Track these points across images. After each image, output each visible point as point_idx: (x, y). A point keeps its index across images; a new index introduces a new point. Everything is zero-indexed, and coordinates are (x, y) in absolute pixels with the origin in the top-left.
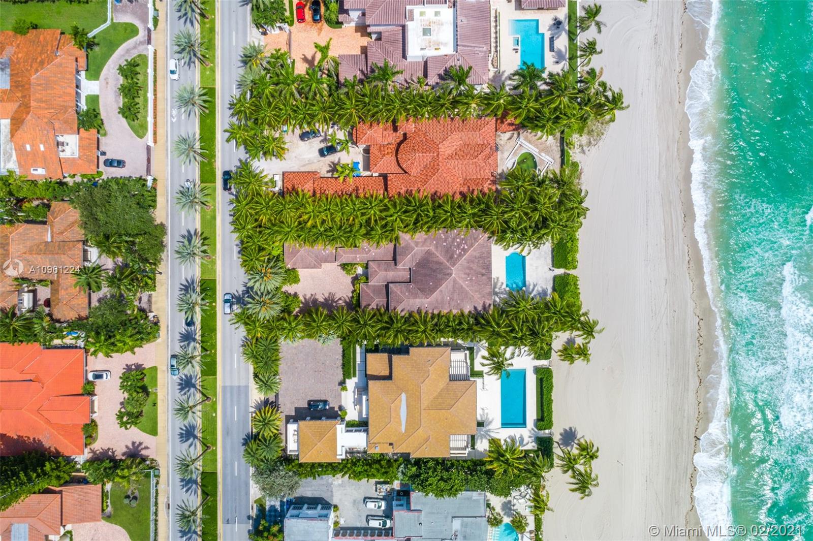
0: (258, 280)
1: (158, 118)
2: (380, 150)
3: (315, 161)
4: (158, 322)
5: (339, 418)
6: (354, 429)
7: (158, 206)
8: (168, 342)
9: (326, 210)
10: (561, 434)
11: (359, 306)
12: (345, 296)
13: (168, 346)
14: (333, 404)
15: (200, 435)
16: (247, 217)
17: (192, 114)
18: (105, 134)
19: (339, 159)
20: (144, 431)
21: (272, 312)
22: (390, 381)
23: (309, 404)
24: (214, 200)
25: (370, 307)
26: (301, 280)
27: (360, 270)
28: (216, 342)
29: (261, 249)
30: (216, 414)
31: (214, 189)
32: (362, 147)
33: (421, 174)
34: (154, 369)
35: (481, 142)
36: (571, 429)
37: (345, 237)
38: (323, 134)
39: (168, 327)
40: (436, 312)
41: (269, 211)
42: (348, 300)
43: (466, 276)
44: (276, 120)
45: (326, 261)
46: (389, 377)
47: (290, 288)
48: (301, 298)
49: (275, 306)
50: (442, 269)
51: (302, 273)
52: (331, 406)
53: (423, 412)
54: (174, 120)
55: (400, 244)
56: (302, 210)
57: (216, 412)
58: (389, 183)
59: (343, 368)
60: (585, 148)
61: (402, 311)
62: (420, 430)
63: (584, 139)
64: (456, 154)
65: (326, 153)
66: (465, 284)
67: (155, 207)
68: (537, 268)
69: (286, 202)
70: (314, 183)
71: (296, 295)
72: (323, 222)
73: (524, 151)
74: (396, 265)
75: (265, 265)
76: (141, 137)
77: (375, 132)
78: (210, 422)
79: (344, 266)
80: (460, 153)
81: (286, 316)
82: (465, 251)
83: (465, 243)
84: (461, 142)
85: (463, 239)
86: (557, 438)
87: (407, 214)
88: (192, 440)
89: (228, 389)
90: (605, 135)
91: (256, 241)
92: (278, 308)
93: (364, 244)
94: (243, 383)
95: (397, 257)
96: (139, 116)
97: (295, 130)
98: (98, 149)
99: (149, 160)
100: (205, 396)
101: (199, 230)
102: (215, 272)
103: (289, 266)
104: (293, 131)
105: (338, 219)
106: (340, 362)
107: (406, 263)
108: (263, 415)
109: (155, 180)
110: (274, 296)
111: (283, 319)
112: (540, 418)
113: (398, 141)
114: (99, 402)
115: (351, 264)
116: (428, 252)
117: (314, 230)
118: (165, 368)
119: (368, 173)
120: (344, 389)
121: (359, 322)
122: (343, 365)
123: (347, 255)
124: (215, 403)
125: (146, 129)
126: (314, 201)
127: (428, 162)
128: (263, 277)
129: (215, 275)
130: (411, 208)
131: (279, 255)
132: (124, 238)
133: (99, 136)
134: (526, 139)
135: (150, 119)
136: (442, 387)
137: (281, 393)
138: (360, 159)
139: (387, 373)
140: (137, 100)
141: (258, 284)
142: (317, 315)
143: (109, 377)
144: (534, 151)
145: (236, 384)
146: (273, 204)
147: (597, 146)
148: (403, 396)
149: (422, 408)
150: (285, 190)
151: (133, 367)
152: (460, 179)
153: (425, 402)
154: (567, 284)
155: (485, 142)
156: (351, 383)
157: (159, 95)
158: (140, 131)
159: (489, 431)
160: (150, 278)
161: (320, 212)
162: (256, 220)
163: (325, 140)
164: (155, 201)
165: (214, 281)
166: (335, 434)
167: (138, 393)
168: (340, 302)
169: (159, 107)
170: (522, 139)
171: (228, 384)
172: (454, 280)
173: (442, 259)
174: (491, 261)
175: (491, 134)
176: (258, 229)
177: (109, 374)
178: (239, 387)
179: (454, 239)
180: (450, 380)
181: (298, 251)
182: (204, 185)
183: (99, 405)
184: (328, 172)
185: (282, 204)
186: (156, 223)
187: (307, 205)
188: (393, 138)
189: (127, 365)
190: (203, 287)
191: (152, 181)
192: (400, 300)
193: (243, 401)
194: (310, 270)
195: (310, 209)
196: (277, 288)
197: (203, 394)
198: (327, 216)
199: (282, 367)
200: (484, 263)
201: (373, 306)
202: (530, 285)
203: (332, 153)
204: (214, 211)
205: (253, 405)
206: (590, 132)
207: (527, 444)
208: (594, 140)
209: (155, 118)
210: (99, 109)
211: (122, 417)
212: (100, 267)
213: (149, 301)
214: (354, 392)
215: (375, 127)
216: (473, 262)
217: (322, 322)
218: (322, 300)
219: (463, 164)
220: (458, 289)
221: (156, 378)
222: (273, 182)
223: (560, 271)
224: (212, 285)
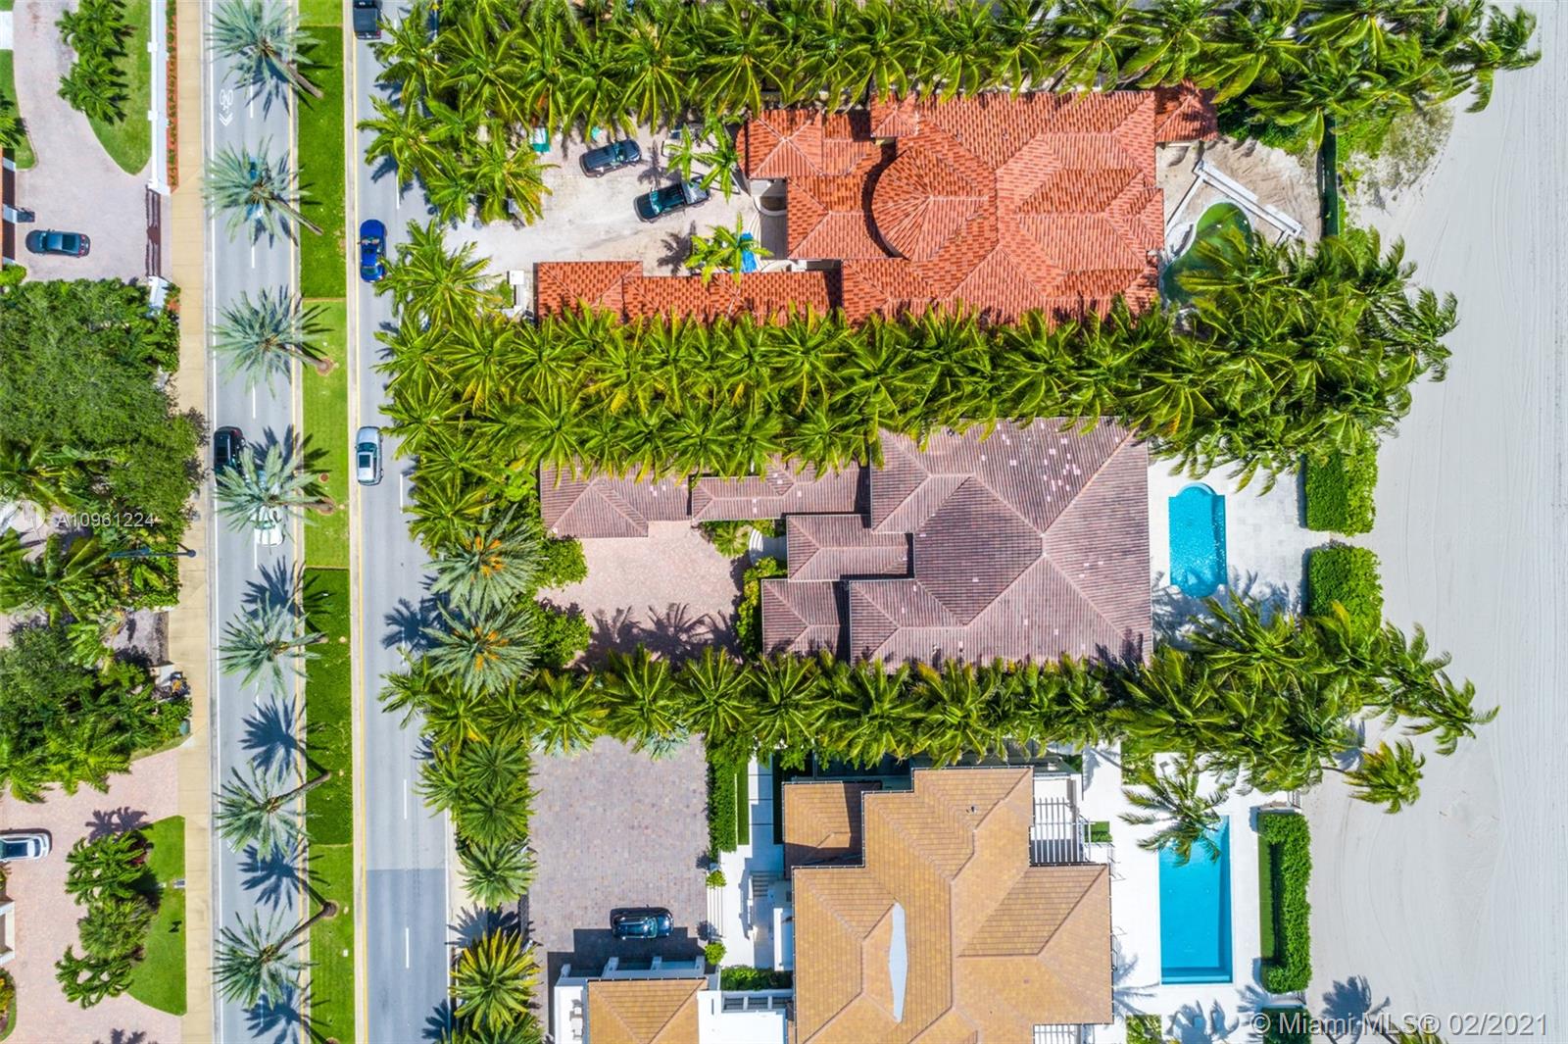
0: (463, 575)
1: (180, 115)
2: (816, 192)
3: (626, 232)
4: (186, 689)
5: (700, 961)
6: (745, 995)
7: (182, 363)
8: (213, 747)
9: (664, 363)
10: (1327, 998)
11: (759, 645)
12: (714, 613)
13: (213, 758)
14: (683, 919)
15: (305, 1011)
16: (427, 386)
17: (276, 103)
18: (31, 162)
19: (693, 227)
20: (147, 1000)
21: (505, 669)
22: (857, 870)
23: (615, 922)
24: (341, 344)
25: (791, 649)
26: (591, 569)
27: (756, 541)
28: (349, 747)
29: (470, 481)
30: (352, 952)
31: (342, 315)
32: (760, 187)
33: (942, 259)
34: (176, 824)
35: (1113, 164)
36: (1352, 982)
37: (721, 444)
38: (646, 156)
39: (213, 703)
40: (986, 663)
41: (494, 368)
42: (722, 626)
43: (1080, 556)
44: (513, 95)
45: (662, 516)
46: (851, 856)
47: (558, 594)
48: (591, 623)
49: (514, 651)
50: (1009, 537)
51: (593, 550)
52: (678, 924)
53: (957, 963)
54: (227, 121)
55: (880, 465)
56: (593, 362)
57: (350, 944)
58: (847, 285)
59: (711, 820)
60: (1383, 191)
61: (888, 659)
62: (949, 1017)
63: (1382, 166)
64: (1045, 197)
65: (657, 209)
66: (1076, 581)
67: (172, 366)
68: (1257, 528)
69: (544, 340)
70: (624, 292)
71: (574, 612)
72: (658, 396)
73: (1217, 199)
74: (867, 523)
75: (482, 530)
76: (134, 169)
77: (802, 138)
78: (335, 971)
79: (710, 530)
80: (1055, 194)
81: (547, 677)
82: (1075, 482)
83: (1074, 460)
84: (1059, 165)
85: (1066, 449)
86: (1316, 1007)
87: (910, 373)
88: (282, 1023)
89: (386, 879)
90: (1438, 156)
91: (454, 457)
92: (523, 654)
93: (773, 464)
94: (426, 863)
95: (874, 503)
96: (125, 107)
97: (570, 145)
98: (9, 200)
99: (154, 234)
100: (322, 901)
101: (300, 430)
102: (345, 547)
103: (555, 531)
104: (564, 147)
105: (700, 390)
106: (700, 801)
107: (897, 519)
108: (483, 962)
109: (172, 289)
110: (511, 618)
111: (539, 687)
112: (1270, 954)
113: (868, 166)
114: (17, 921)
115: (736, 525)
116: (965, 487)
117: (631, 423)
118: (205, 821)
119: (776, 266)
120: (716, 879)
121: (764, 696)
122: (712, 812)
123: (720, 499)
124: (349, 919)
125: (148, 146)
126: (630, 337)
127: (961, 220)
128: (476, 568)
129: (346, 556)
130: (922, 354)
131: (526, 499)
132: (68, 452)
133: (14, 167)
134: (1222, 164)
135: (157, 116)
136: (1010, 884)
137: (534, 888)
138: (753, 226)
139: (843, 841)
140: (119, 63)
141: (462, 588)
142: (639, 678)
143: (44, 849)
144: (1243, 196)
145: (406, 864)
146: (503, 344)
147: (1415, 186)
148: (898, 914)
149: (956, 951)
150: (542, 312)
151: (115, 819)
152: (1054, 272)
153: (963, 934)
154: (1347, 575)
155: (1127, 163)
156: (734, 863)
157: (183, 51)
158: (130, 153)
159: (1126, 992)
160: (155, 568)
161: (647, 368)
162: (456, 397)
163: (653, 173)
164: (172, 349)
165: (343, 574)
166: (693, 1018)
167: (120, 900)
168: (701, 629)
169: (184, 84)
170: (1209, 164)
171: (384, 864)
172: (1047, 569)
173: (1008, 505)
174: (1145, 511)
175: (1144, 140)
176: (461, 424)
177: (44, 840)
178: (416, 872)
179: (1039, 450)
180: (1034, 865)
181: (581, 487)
182: (312, 302)
183: (18, 930)
184: (662, 262)
185: (532, 344)
186: (176, 411)
187: (609, 348)
188: (853, 159)
189: (97, 814)
190: (312, 590)
191: (163, 294)
192: (886, 631)
193: (426, 912)
194: (613, 541)
195: (618, 356)
196: (519, 596)
197: (313, 894)
198: (669, 380)
199: (539, 816)
200: (1127, 518)
201: (801, 645)
202: (1237, 578)
203: (674, 208)
204: (342, 376)
205: (457, 923)
206: (1399, 148)
207: (1235, 1027)
208: (1410, 170)
209: (172, 113)
210: (13, 91)
211: (75, 974)
212: (18, 536)
213: (160, 632)
214: (743, 886)
215: (804, 127)
216: (1097, 514)
217: (655, 700)
218: (650, 626)
219: (1065, 227)
220: (1056, 594)
221: (182, 851)
222: (507, 292)
223: (1320, 538)
224: (335, 586)
